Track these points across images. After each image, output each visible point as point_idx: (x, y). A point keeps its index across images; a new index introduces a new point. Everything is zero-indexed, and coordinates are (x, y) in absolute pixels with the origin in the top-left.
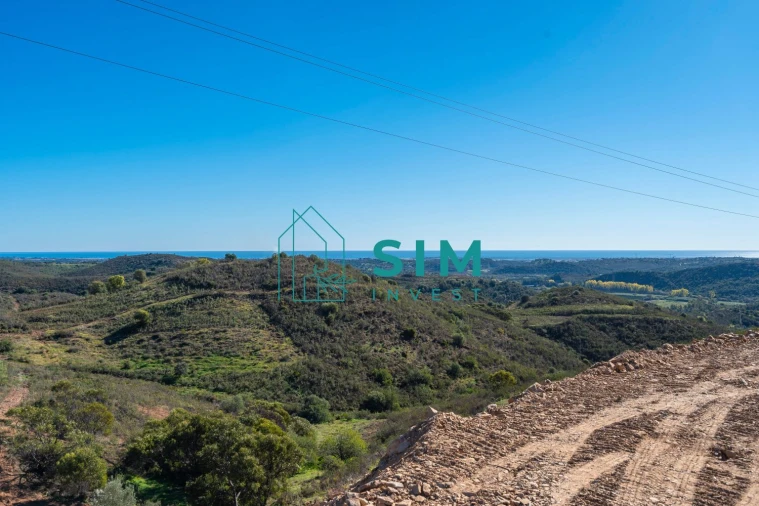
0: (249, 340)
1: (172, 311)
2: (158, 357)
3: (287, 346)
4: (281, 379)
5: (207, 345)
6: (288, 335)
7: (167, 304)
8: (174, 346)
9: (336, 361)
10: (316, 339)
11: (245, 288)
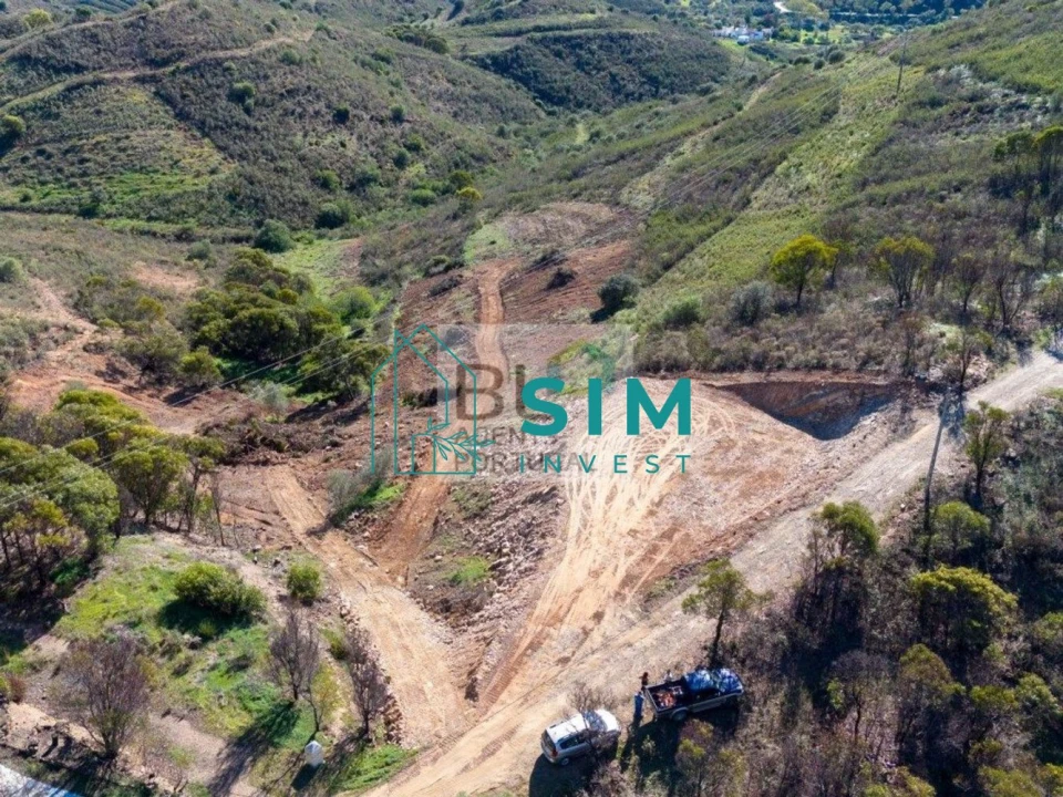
0: (162, 148)
1: (45, 111)
2: (58, 180)
3: (209, 153)
4: (221, 198)
5: (113, 159)
6: (206, 135)
7: (35, 101)
8: (72, 164)
9: (272, 165)
10: (241, 138)
11: (124, 66)
